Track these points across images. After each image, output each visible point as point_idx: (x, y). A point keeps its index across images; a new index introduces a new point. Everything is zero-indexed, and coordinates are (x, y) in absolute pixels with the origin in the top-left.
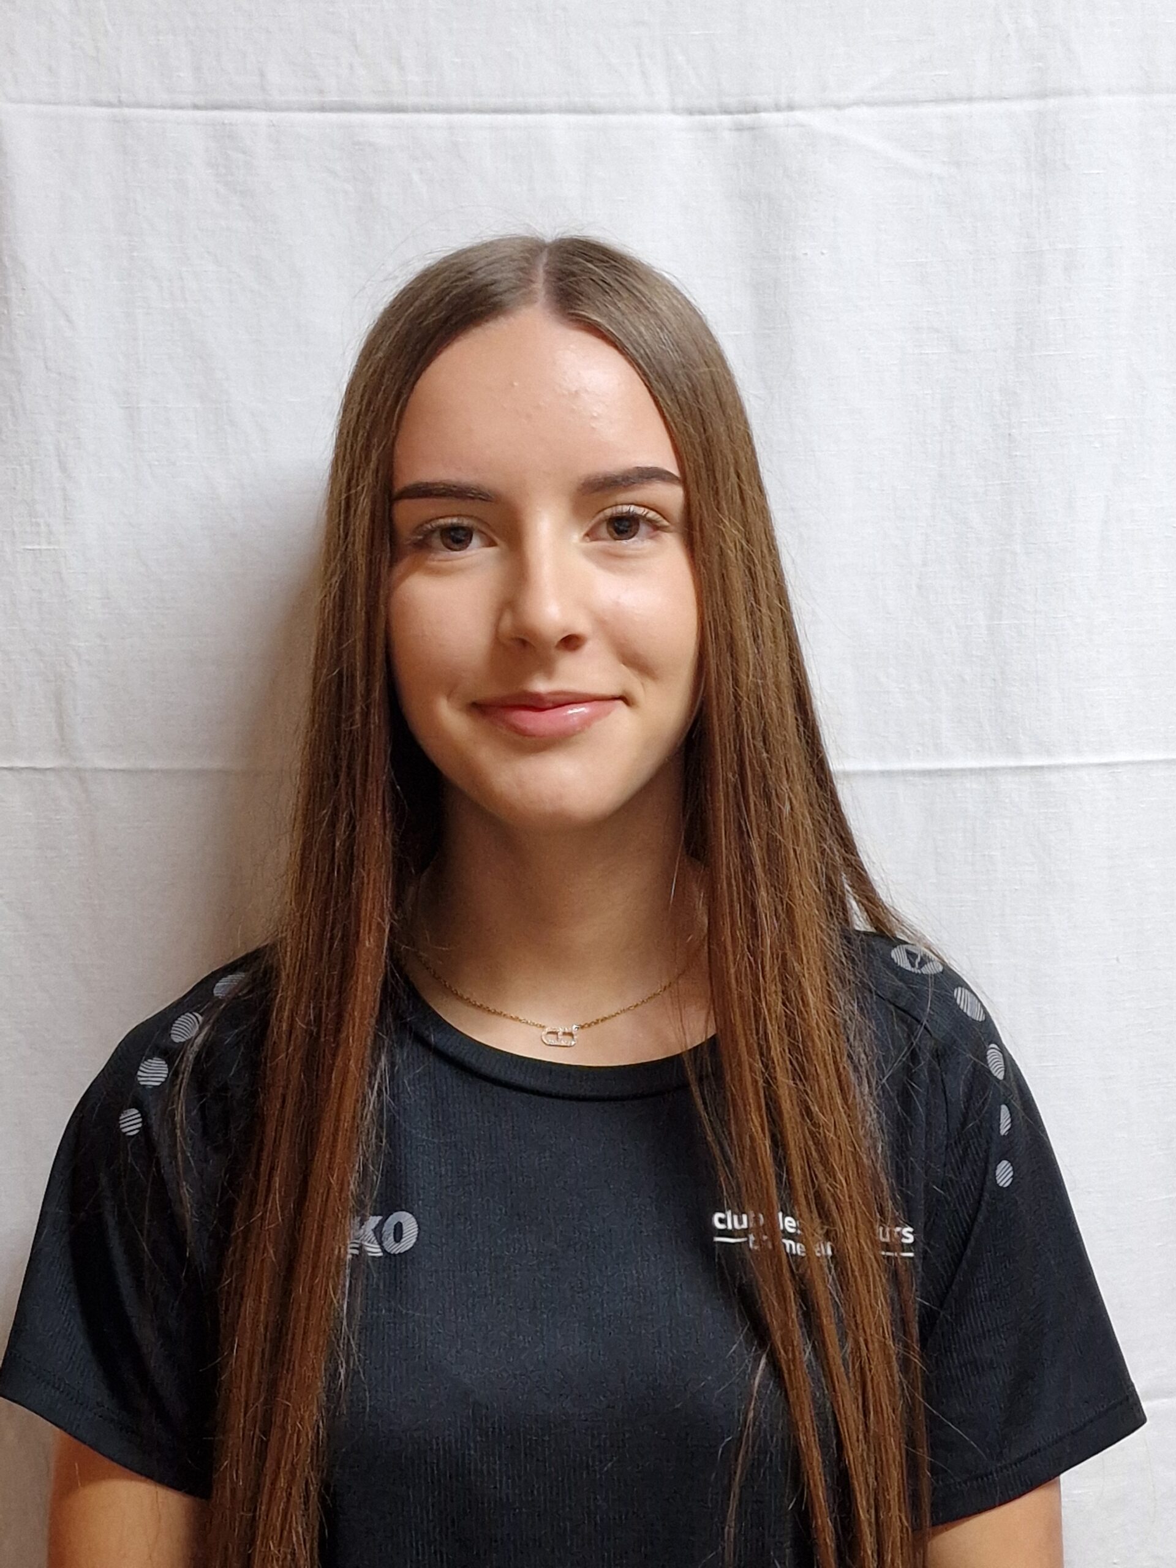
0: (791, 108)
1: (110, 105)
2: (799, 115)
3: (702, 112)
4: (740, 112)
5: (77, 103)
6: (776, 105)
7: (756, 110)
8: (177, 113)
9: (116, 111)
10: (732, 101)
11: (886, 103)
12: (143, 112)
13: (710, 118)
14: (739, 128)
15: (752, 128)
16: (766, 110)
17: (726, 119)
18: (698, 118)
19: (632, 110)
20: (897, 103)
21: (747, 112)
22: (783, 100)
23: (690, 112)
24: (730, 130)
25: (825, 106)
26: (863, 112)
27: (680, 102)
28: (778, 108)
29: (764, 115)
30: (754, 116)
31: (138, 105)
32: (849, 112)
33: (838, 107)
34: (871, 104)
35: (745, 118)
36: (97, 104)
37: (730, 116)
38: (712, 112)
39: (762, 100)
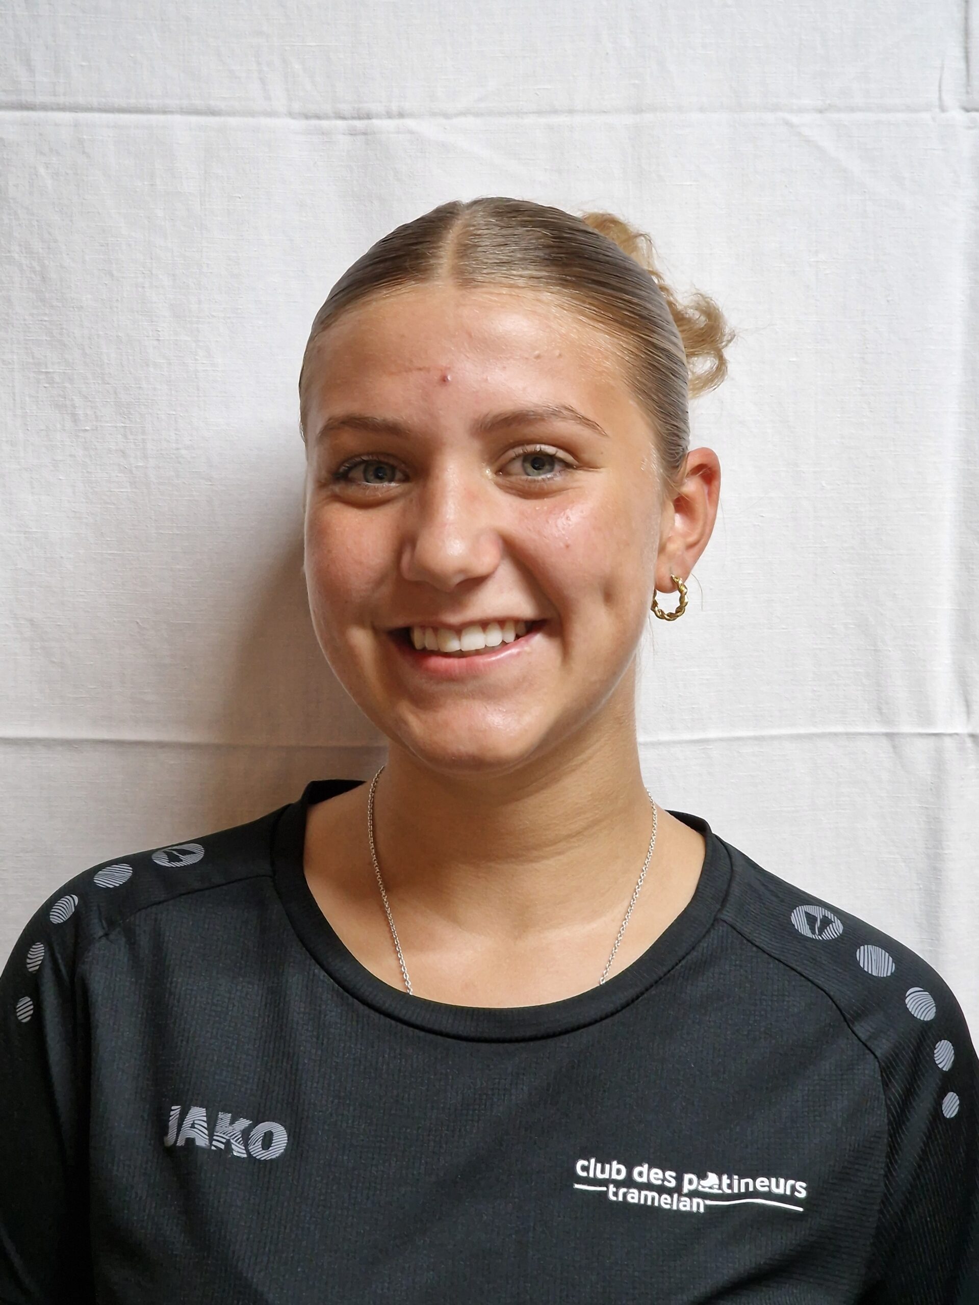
0: (401, 115)
2: (409, 123)
3: (318, 117)
4: (353, 118)
6: (388, 113)
7: (369, 117)
10: (345, 108)
13: (324, 122)
14: (353, 133)
15: (365, 134)
16: (378, 116)
17: (340, 123)
18: (314, 122)
19: (250, 114)
20: (501, 114)
21: (360, 118)
22: (394, 107)
23: (306, 116)
24: (344, 134)
25: (434, 114)
26: (470, 122)
27: (296, 107)
28: (389, 116)
29: (375, 122)
30: (366, 122)
32: (456, 121)
33: (446, 116)
34: (477, 114)
35: (359, 124)
37: (346, 122)
38: (326, 117)
39: (375, 107)
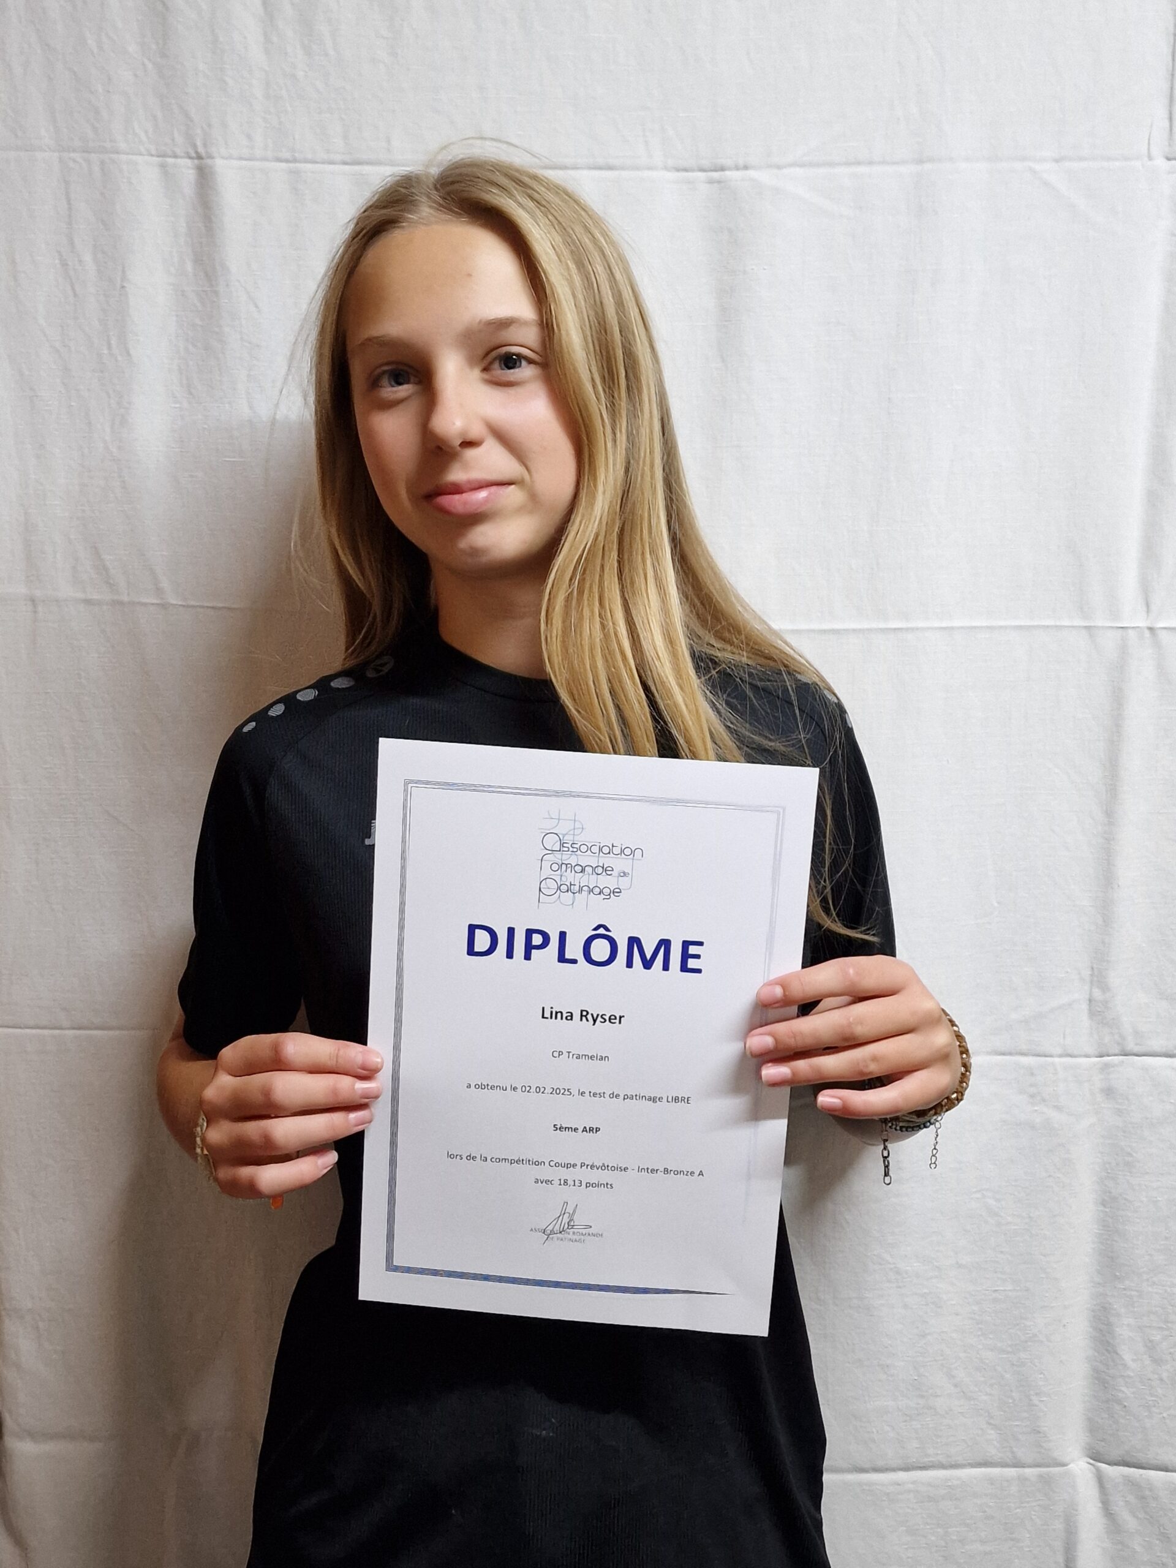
0: (746, 168)
1: (287, 161)
2: (751, 173)
3: (686, 170)
4: (712, 171)
5: (265, 159)
6: (736, 166)
7: (722, 169)
8: (332, 167)
9: (291, 165)
10: (705, 163)
11: (811, 165)
12: (309, 166)
13: (690, 174)
14: (711, 182)
15: (719, 182)
16: (729, 169)
17: (701, 175)
18: (683, 174)
19: (637, 168)
20: (819, 165)
21: (716, 171)
22: (741, 162)
23: (678, 170)
24: (706, 183)
25: (770, 166)
26: (798, 171)
27: (670, 163)
28: (737, 168)
29: (727, 173)
30: (721, 173)
31: (306, 161)
32: (785, 171)
33: (779, 167)
34: (802, 166)
35: (716, 175)
36: (279, 160)
37: (705, 173)
38: (692, 170)
39: (728, 162)
